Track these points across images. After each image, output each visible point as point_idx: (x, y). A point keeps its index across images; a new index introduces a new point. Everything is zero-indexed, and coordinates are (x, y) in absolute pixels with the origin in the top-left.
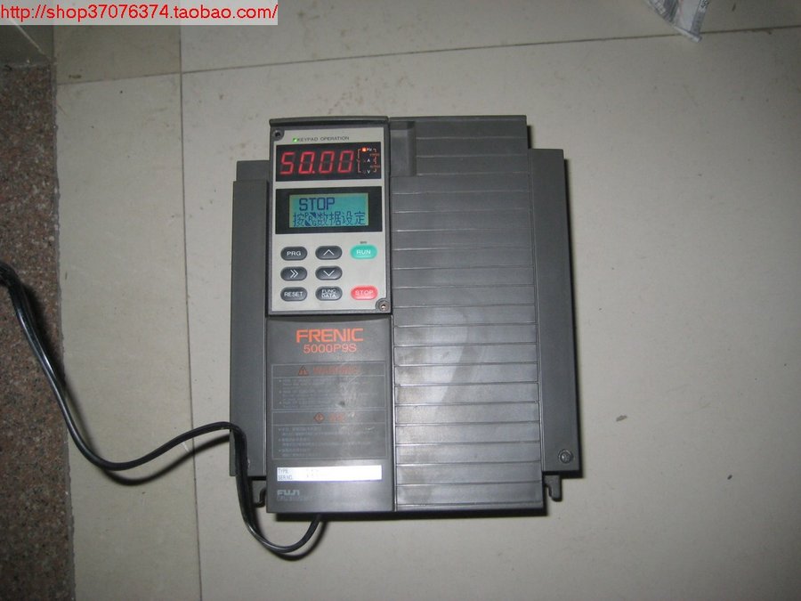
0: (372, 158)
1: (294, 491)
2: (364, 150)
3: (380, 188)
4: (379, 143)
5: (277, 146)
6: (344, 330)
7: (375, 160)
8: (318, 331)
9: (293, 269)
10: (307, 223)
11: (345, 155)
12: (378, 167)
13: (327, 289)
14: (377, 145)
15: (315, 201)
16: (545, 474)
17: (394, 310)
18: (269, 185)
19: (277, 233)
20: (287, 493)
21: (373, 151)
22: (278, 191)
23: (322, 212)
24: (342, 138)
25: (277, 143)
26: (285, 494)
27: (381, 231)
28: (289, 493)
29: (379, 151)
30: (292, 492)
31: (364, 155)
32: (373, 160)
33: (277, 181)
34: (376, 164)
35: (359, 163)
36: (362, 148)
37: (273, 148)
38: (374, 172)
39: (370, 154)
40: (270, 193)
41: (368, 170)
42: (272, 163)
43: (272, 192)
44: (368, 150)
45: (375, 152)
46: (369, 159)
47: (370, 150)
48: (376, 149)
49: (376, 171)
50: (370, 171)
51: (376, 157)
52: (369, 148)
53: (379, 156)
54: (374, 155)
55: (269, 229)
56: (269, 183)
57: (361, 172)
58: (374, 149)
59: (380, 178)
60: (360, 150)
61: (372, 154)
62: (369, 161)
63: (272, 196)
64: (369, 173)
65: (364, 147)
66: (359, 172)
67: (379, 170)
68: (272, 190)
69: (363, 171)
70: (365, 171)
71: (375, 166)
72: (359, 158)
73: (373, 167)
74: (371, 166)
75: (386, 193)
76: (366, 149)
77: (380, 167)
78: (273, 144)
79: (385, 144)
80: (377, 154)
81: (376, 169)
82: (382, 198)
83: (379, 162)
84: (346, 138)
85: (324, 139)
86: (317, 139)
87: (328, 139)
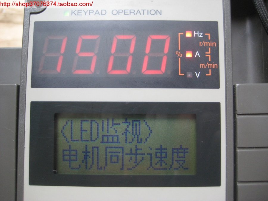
0: (203, 50)
2: (188, 35)
3: (217, 105)
4: (216, 24)
5: (36, 23)
11: (154, 42)
12: (214, 66)
14: (212, 27)
18: (19, 91)
21: (205, 38)
22: (33, 104)
24: (149, 12)
25: (35, 18)
27: (218, 184)
29: (215, 38)
31: (189, 44)
32: (206, 53)
33: (33, 86)
34: (210, 60)
35: (180, 59)
36: (186, 32)
37: (28, 28)
38: (207, 75)
39: (200, 43)
40: (20, 110)
41: (196, 72)
42: (27, 54)
43: (24, 107)
44: (195, 36)
45: (209, 39)
46: (197, 52)
47: (199, 34)
48: (210, 35)
49: (210, 75)
50: (199, 72)
51: (210, 48)
52: (198, 32)
53: (215, 46)
54: (206, 44)
55: (19, 175)
56: (21, 88)
57: (183, 75)
58: (206, 34)
59: (217, 86)
60: (183, 34)
61: (204, 43)
62: (197, 54)
63: (24, 115)
64: (198, 77)
65: (189, 30)
66: (180, 74)
67: (216, 72)
68: (24, 105)
69: (187, 73)
70: (192, 73)
71: (209, 65)
72: (179, 49)
73: (205, 66)
74: (202, 65)
75: (228, 116)
76: (193, 34)
77: (217, 68)
78: (29, 20)
79: (225, 25)
80: (212, 42)
81: (211, 70)
82: (220, 123)
83: (216, 59)
84: (156, 12)
85: (118, 12)
86: (105, 12)
87: (125, 12)
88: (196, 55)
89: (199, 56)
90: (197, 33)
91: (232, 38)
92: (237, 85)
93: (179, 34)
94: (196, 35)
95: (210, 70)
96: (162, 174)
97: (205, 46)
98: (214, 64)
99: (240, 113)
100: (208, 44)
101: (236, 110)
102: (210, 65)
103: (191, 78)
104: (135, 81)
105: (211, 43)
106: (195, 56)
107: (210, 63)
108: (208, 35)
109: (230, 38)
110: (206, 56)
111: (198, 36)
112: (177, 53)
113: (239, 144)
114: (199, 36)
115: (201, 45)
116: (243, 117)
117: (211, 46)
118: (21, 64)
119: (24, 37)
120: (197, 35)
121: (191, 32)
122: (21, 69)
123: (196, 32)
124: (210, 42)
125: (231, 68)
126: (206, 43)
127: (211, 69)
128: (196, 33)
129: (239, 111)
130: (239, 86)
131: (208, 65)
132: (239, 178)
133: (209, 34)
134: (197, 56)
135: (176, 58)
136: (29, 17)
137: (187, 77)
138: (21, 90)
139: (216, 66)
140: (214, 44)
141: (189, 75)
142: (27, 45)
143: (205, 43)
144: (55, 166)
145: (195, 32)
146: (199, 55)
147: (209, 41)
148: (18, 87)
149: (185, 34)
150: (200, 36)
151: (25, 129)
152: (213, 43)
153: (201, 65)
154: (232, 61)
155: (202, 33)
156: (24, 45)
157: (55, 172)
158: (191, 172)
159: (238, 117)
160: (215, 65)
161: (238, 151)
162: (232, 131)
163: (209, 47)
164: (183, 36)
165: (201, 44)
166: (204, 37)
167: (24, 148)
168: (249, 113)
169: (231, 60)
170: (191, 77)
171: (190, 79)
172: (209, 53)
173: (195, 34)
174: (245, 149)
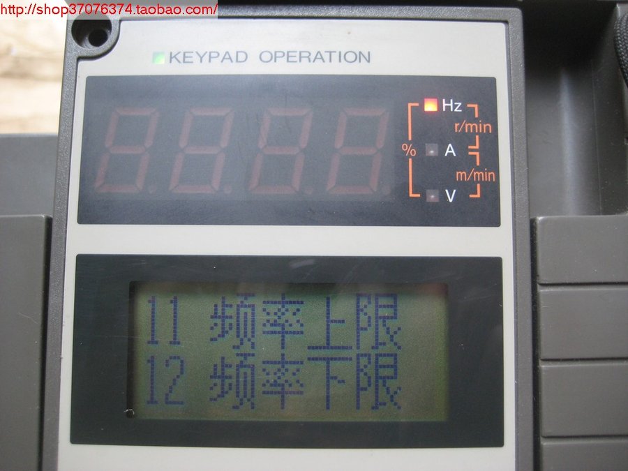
0: (462, 141)
2: (430, 106)
3: (494, 265)
4: (491, 82)
5: (90, 80)
7: (475, 150)
11: (353, 125)
12: (487, 176)
14: (482, 89)
18: (51, 233)
21: (467, 114)
22: (82, 260)
24: (344, 56)
25: (88, 69)
29: (491, 115)
31: (431, 128)
32: (470, 147)
33: (82, 219)
34: (478, 164)
35: (410, 160)
36: (425, 100)
37: (73, 90)
38: (471, 196)
39: (457, 125)
40: (51, 273)
41: (447, 191)
42: (69, 149)
43: (62, 267)
44: (444, 110)
45: (477, 116)
46: (450, 145)
47: (455, 106)
48: (479, 108)
49: (478, 196)
50: (455, 191)
51: (477, 137)
52: (451, 100)
53: (490, 132)
54: (469, 127)
55: (47, 420)
56: (54, 223)
57: (419, 195)
58: (469, 106)
59: (495, 222)
60: (417, 104)
61: (464, 126)
62: (450, 150)
63: (62, 284)
64: (451, 200)
65: (431, 97)
66: (411, 195)
67: (492, 190)
68: (63, 261)
69: (428, 191)
70: (437, 192)
71: (477, 174)
72: (410, 139)
73: (467, 177)
74: (460, 175)
75: (518, 288)
76: (440, 106)
77: (494, 180)
78: (74, 74)
79: (512, 85)
80: (483, 124)
81: (481, 186)
82: (502, 304)
83: (491, 161)
84: (359, 56)
85: (274, 57)
86: (245, 57)
87: (288, 56)
88: (448, 151)
89: (455, 155)
90: (450, 103)
91: (526, 114)
92: (540, 218)
93: (410, 105)
94: (446, 106)
95: (478, 185)
96: (370, 420)
97: (467, 131)
98: (488, 171)
99: (547, 283)
100: (474, 127)
101: (538, 276)
102: (479, 174)
103: (437, 203)
104: (310, 210)
105: (480, 125)
106: (446, 155)
107: (478, 169)
108: (474, 108)
109: (523, 115)
110: (470, 153)
111: (452, 110)
112: (405, 148)
113: (545, 352)
114: (454, 108)
115: (458, 129)
116: (552, 289)
117: (481, 131)
118: (57, 170)
119: (62, 110)
120: (450, 106)
121: (436, 100)
122: (56, 181)
123: (448, 102)
124: (478, 124)
125: (526, 181)
126: (470, 124)
127: (481, 182)
128: (446, 103)
129: (543, 277)
130: (543, 222)
131: (473, 173)
132: (546, 429)
133: (476, 106)
134: (450, 155)
135: (402, 159)
136: (75, 67)
137: (428, 200)
138: (55, 229)
139: (491, 175)
140: (487, 127)
141: (432, 197)
142: (70, 129)
143: (467, 125)
144: (130, 400)
145: (444, 100)
146: (453, 151)
147: (476, 121)
148: (49, 222)
149: (422, 106)
150: (456, 110)
151: (62, 317)
152: (485, 126)
153: (458, 173)
154: (528, 167)
155: (460, 104)
156: (63, 128)
157: (129, 415)
158: (438, 414)
159: (542, 291)
160: (489, 174)
161: (543, 366)
162: (529, 321)
163: (477, 134)
165: (459, 127)
166: (464, 112)
167: (61, 358)
168: (567, 282)
169: (525, 164)
170: (437, 201)
171: (434, 204)
172: (477, 147)
173: (444, 105)
174: (559, 363)
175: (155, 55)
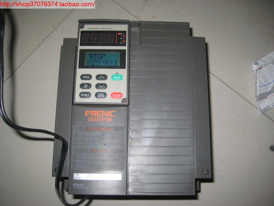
0: (122, 37)
1: (81, 184)
2: (119, 34)
3: (125, 50)
5: (82, 32)
6: (107, 111)
7: (124, 38)
8: (95, 111)
9: (85, 84)
10: (92, 64)
11: (110, 36)
12: (125, 41)
13: (100, 93)
14: (125, 32)
15: (97, 55)
16: (196, 180)
17: (130, 104)
18: (77, 47)
19: (79, 68)
20: (78, 185)
21: (123, 35)
22: (80, 50)
23: (99, 60)
24: (109, 29)
25: (81, 30)
26: (77, 186)
27: (125, 68)
28: (79, 185)
29: (125, 35)
30: (80, 185)
33: (80, 45)
35: (116, 39)
37: (79, 32)
38: (123, 43)
41: (120, 42)
42: (79, 39)
47: (122, 34)
54: (123, 36)
55: (76, 66)
59: (125, 46)
62: (121, 38)
63: (78, 52)
64: (121, 44)
66: (116, 43)
67: (125, 43)
68: (78, 50)
71: (124, 41)
72: (116, 37)
74: (122, 41)
78: (79, 30)
83: (125, 39)
84: (111, 29)
85: (102, 29)
86: (98, 29)
87: (103, 29)
101: (130, 51)
137: (118, 44)
142: (79, 37)
157: (84, 65)
164: (117, 34)
175: (89, 29)
